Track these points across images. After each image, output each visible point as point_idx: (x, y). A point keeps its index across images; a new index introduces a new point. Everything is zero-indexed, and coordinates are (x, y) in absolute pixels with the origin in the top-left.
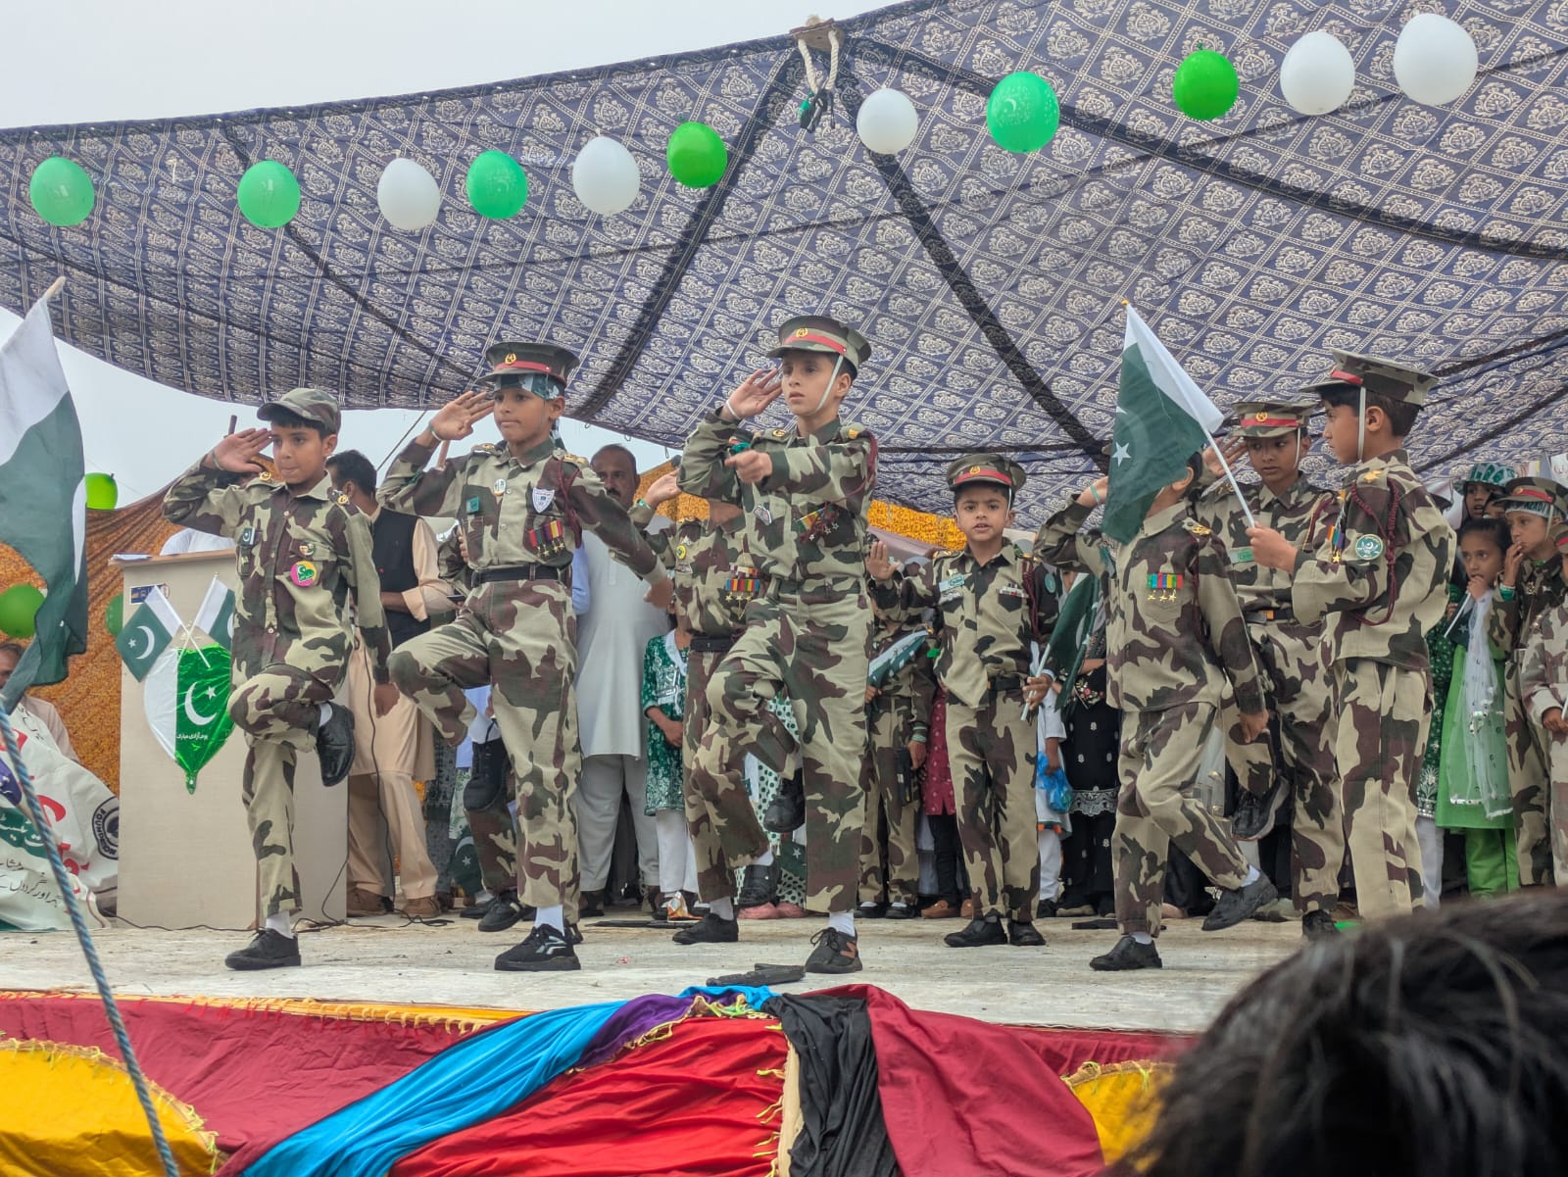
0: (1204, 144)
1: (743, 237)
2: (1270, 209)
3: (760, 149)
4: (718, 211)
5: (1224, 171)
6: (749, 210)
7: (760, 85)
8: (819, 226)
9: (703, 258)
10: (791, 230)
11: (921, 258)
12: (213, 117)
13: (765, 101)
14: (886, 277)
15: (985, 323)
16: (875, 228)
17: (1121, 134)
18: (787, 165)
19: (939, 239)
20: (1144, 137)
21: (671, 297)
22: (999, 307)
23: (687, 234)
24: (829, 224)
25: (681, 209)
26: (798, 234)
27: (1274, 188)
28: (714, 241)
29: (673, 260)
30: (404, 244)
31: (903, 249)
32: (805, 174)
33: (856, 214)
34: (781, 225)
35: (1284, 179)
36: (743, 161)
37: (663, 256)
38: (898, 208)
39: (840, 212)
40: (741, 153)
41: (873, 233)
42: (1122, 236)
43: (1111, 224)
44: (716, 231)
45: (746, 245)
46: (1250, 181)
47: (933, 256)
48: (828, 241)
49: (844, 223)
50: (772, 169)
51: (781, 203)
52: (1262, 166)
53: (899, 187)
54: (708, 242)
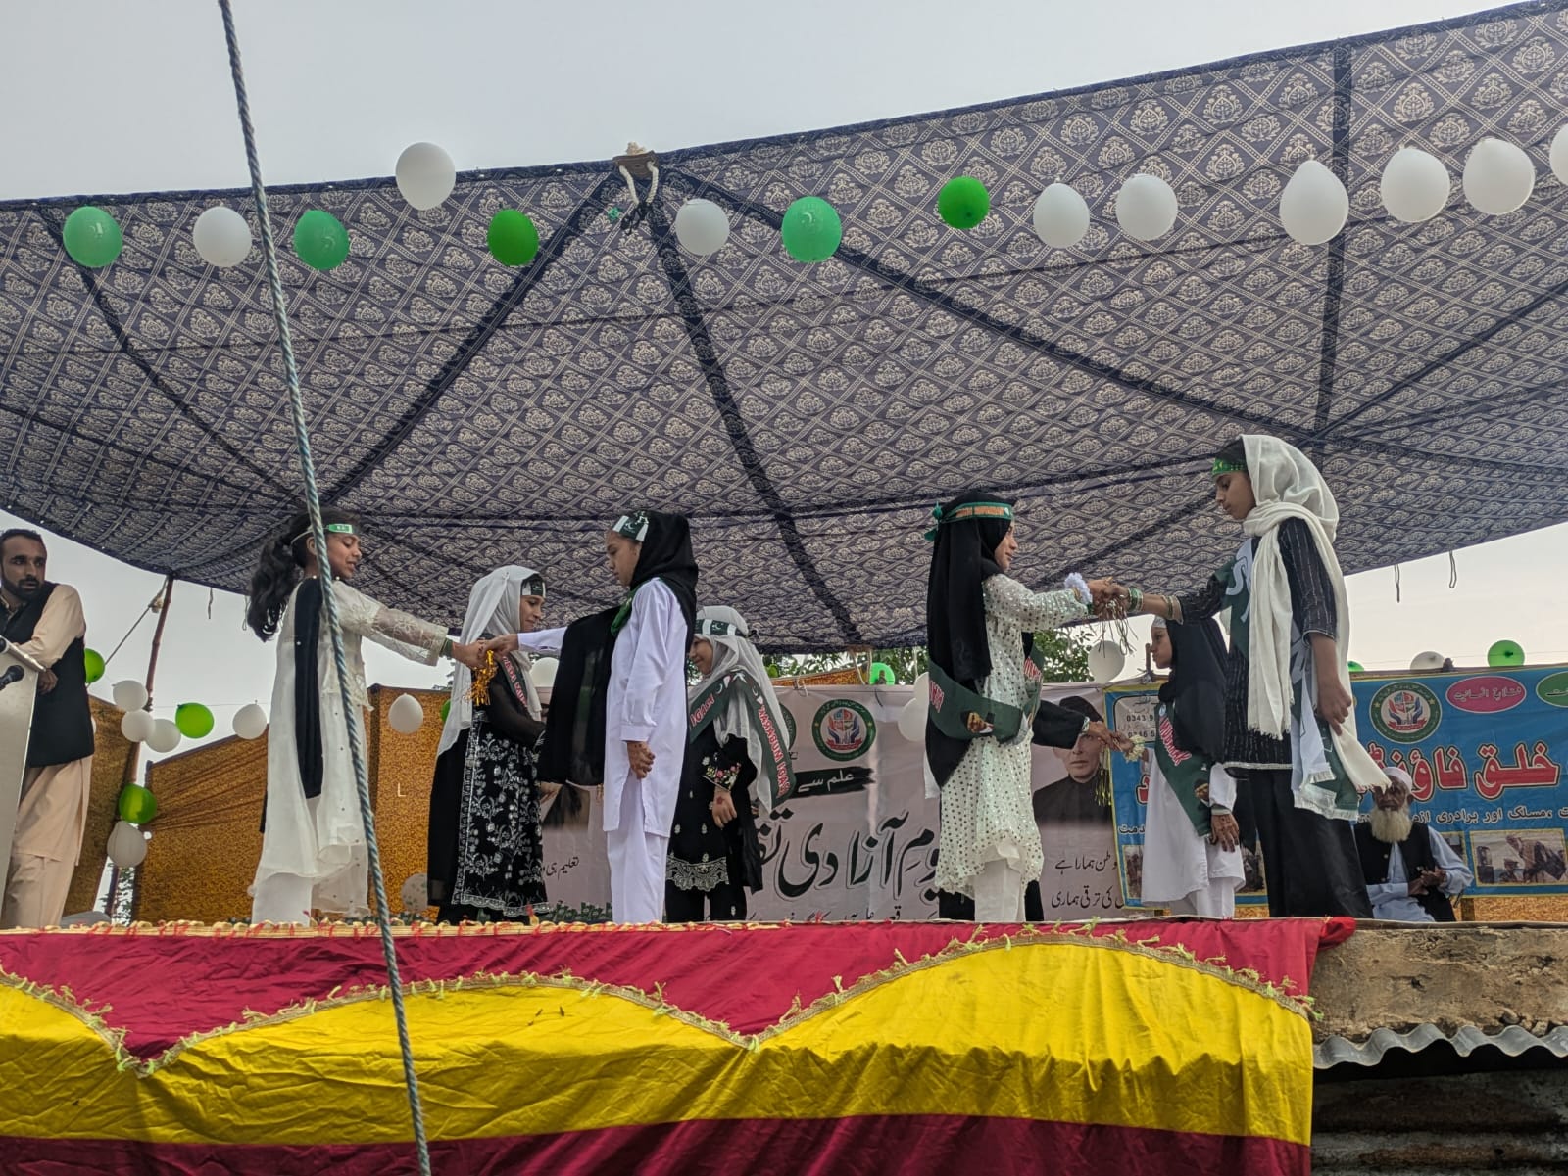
0: (935, 282)
1: (537, 325)
2: (976, 335)
3: (567, 252)
4: (519, 302)
5: (947, 303)
6: (547, 302)
7: (576, 200)
8: (605, 320)
9: (496, 343)
10: (581, 322)
11: (687, 353)
12: (29, 201)
13: (579, 213)
14: (654, 367)
15: (728, 412)
16: (654, 325)
17: (874, 267)
18: (588, 268)
19: (706, 337)
20: (891, 271)
21: (458, 375)
22: (742, 399)
23: (486, 320)
24: (615, 319)
25: (487, 298)
26: (585, 326)
27: (983, 320)
28: (509, 327)
29: (469, 342)
30: (213, 317)
31: (673, 345)
32: (603, 276)
33: (640, 312)
34: (573, 316)
35: (992, 315)
36: (551, 260)
37: (460, 338)
38: (677, 310)
39: (627, 309)
40: (549, 254)
41: (651, 329)
42: (855, 350)
43: (850, 338)
44: (513, 319)
45: (537, 333)
46: (966, 313)
47: (698, 352)
48: (610, 334)
49: (628, 319)
50: (575, 270)
51: (578, 298)
52: (977, 302)
53: (683, 292)
54: (503, 328)
